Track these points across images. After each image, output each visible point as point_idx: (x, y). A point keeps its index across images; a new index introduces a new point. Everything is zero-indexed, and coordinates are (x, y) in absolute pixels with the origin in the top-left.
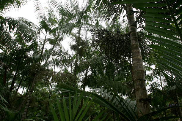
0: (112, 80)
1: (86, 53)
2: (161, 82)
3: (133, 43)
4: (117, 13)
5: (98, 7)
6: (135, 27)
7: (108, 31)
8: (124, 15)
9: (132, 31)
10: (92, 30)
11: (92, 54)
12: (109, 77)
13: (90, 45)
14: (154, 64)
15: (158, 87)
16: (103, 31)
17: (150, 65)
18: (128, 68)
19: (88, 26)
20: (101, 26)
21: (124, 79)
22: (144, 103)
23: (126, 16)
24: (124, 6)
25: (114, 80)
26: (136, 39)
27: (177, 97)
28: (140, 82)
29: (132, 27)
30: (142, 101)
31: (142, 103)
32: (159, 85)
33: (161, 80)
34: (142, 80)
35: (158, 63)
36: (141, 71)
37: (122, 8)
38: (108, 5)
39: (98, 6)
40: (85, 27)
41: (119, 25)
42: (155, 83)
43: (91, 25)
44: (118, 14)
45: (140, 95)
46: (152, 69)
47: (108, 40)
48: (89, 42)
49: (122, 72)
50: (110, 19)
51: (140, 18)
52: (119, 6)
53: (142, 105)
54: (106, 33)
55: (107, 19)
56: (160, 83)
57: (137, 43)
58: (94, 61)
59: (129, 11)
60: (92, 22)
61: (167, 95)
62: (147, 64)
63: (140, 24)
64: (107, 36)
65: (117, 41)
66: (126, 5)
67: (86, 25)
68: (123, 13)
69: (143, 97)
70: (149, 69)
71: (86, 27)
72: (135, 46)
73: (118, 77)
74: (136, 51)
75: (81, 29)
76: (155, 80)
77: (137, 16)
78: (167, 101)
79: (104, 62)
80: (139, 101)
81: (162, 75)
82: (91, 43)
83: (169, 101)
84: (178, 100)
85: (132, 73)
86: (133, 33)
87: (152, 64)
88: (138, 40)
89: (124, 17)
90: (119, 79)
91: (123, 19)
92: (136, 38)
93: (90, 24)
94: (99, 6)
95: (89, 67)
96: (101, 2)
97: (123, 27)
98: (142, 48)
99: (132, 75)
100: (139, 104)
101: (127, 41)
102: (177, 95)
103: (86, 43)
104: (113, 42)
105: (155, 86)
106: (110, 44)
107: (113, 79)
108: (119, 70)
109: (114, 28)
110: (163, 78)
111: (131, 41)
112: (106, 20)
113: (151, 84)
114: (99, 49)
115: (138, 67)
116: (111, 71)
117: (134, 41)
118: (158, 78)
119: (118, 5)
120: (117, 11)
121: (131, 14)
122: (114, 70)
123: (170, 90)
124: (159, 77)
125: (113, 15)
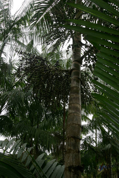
0: (36, 126)
1: (6, 82)
2: (96, 138)
3: (74, 84)
4: (60, 39)
5: (36, 22)
6: (80, 64)
7: (44, 61)
8: (70, 45)
9: (75, 68)
10: (21, 53)
11: (15, 86)
12: (32, 122)
13: (14, 71)
14: (92, 113)
15: (92, 143)
16: (36, 58)
17: (87, 114)
18: (61, 113)
19: (17, 45)
20: (36, 50)
21: (52, 128)
22: (75, 173)
23: (71, 47)
24: (72, 32)
25: (38, 127)
26: (78, 80)
27: (110, 158)
28: (74, 141)
29: (77, 63)
30: (73, 170)
31: (72, 173)
32: (94, 140)
33: (96, 134)
34: (76, 138)
35: (96, 113)
36: (77, 125)
37: (68, 34)
38: (50, 24)
39: (37, 20)
40: (13, 43)
41: (59, 55)
42: (90, 137)
43: (22, 45)
44: (62, 41)
45: (72, 160)
46: (88, 119)
47: (40, 73)
48: (14, 67)
49: (51, 117)
50: (50, 44)
51: (88, 55)
52: (65, 31)
53: (72, 175)
54: (40, 62)
55: (46, 43)
56: (94, 139)
57: (79, 86)
58: (14, 96)
59: (76, 41)
60: (25, 40)
61: (101, 154)
62: (84, 112)
63: (86, 63)
64: (41, 67)
65: (53, 77)
66: (75, 32)
67: (15, 42)
68: (69, 41)
69: (74, 163)
70: (86, 118)
71: (14, 45)
72: (75, 89)
73: (45, 124)
74: (75, 96)
75: (6, 45)
76: (90, 134)
77: (86, 51)
78: (99, 162)
79: (30, 100)
80: (68, 169)
81: (98, 129)
82: (16, 69)
83: (101, 162)
84: (111, 162)
85: (63, 121)
86: (76, 71)
87: (90, 113)
88: (80, 81)
89: (69, 47)
90: (46, 127)
91: (67, 49)
92: (79, 78)
93: (21, 42)
94: (38, 22)
95: (6, 104)
96: (43, 17)
97: (63, 59)
98: (83, 93)
99: (64, 124)
100: (68, 173)
101: (66, 80)
102: (111, 155)
103: (8, 67)
104: (48, 77)
105: (88, 141)
106: (42, 79)
107: (38, 125)
108: (48, 115)
109: (52, 57)
110: (99, 132)
111: (72, 82)
112: (44, 43)
113: (84, 138)
114: (26, 80)
115: (75, 119)
116: (37, 113)
117: (75, 83)
118: (93, 132)
119: (65, 29)
120: (61, 36)
121: (79, 46)
122: (41, 114)
123: (104, 149)
124: (95, 131)
125: (55, 39)
